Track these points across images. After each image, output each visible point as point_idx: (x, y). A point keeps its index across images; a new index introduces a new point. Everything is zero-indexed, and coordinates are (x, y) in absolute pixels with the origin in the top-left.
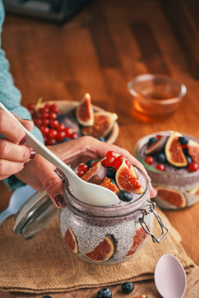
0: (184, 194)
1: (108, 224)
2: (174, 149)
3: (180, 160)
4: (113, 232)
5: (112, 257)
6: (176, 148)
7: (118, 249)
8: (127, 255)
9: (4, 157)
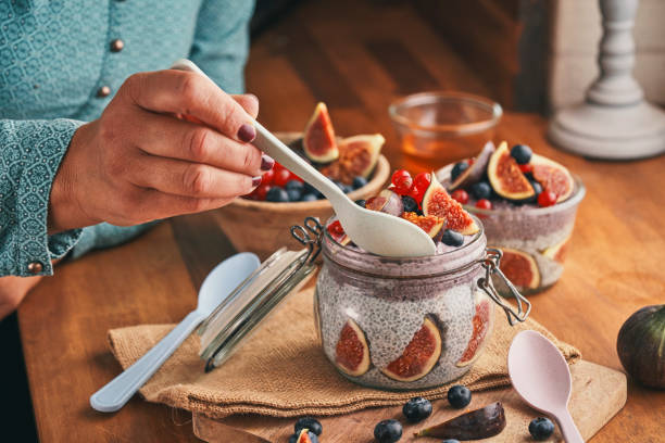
0: (533, 257)
1: (428, 293)
2: (506, 172)
3: (520, 188)
4: (437, 309)
5: (437, 364)
6: (509, 170)
7: (449, 342)
8: (463, 361)
9: (204, 161)
